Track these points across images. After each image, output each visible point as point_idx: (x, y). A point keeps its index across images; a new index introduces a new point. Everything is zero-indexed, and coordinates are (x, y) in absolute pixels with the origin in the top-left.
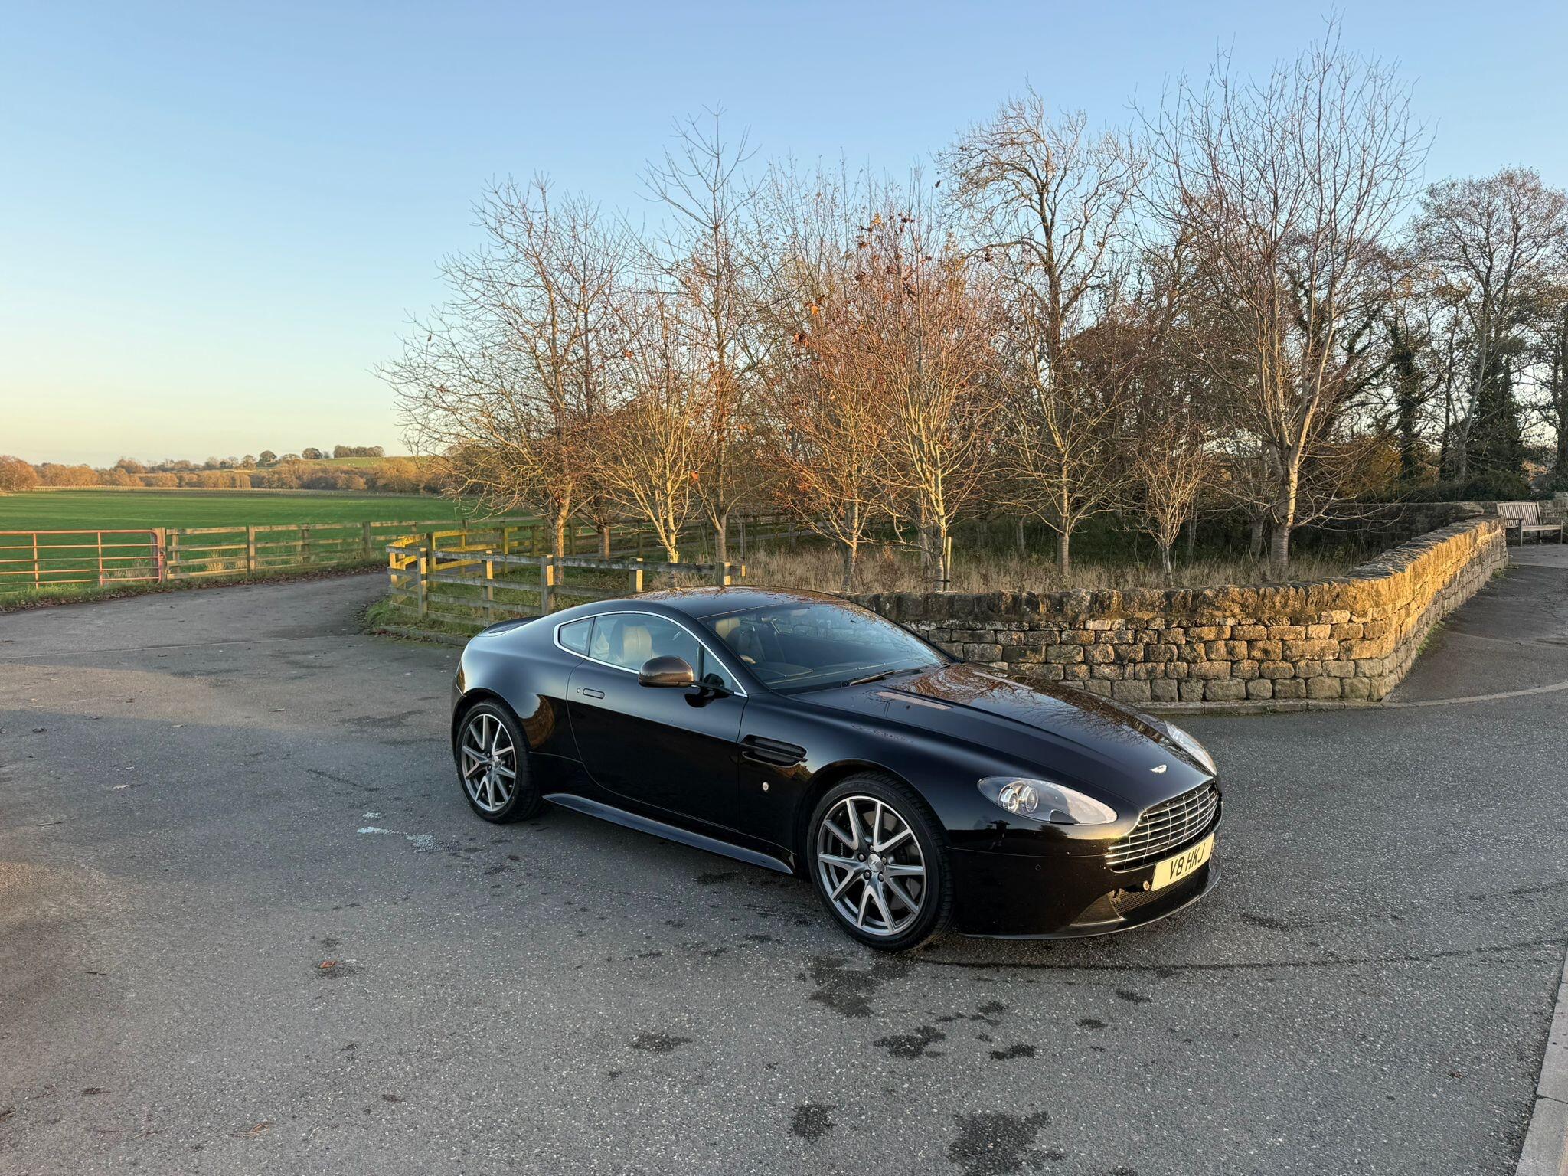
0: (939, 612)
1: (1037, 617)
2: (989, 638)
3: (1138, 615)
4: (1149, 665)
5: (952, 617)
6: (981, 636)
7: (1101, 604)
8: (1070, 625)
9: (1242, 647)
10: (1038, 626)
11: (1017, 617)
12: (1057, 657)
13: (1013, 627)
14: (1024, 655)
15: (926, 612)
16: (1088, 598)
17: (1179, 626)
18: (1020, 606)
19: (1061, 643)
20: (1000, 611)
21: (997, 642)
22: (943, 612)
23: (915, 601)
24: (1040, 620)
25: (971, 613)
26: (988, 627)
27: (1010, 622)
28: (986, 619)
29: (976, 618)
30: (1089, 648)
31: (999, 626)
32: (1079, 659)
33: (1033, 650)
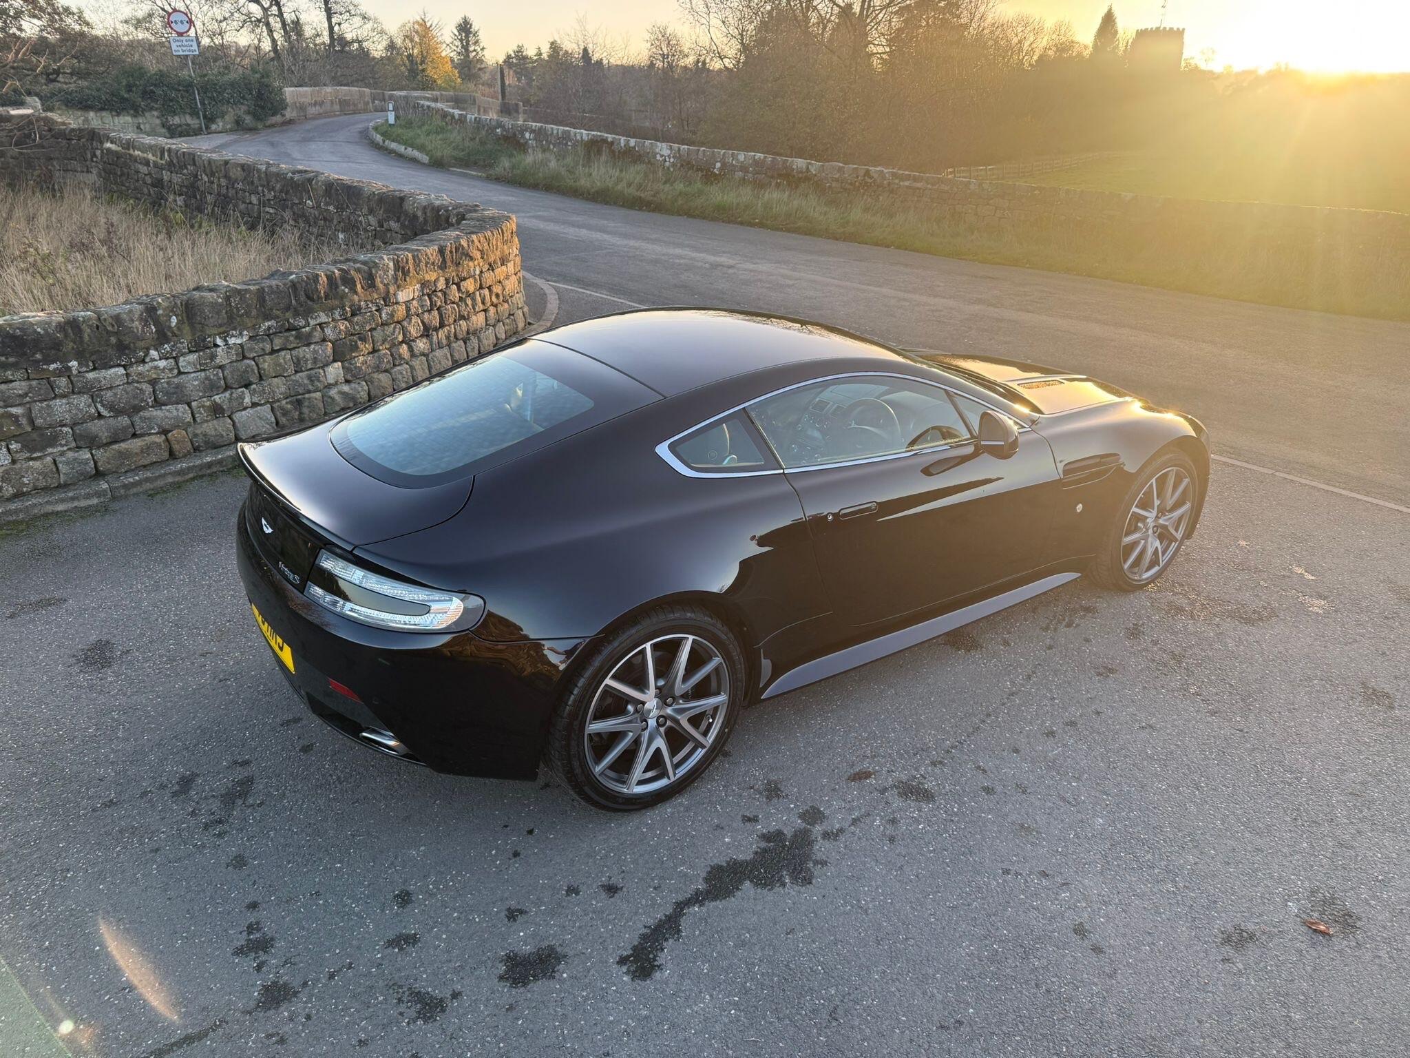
0: (247, 314)
1: (356, 298)
2: (317, 335)
3: (427, 277)
4: (445, 329)
5: (267, 317)
6: (310, 335)
7: (403, 272)
8: (385, 301)
9: (486, 292)
10: (360, 308)
11: (337, 302)
12: (384, 341)
13: (337, 316)
14: (356, 348)
15: (231, 317)
16: (391, 265)
17: (453, 283)
18: (337, 287)
19: (382, 324)
20: (319, 298)
21: (324, 340)
22: (254, 312)
23: (214, 305)
24: (360, 301)
25: (288, 308)
26: (312, 322)
27: (332, 309)
28: (308, 313)
29: (296, 314)
30: (405, 324)
31: (323, 318)
32: (400, 338)
33: (360, 339)
